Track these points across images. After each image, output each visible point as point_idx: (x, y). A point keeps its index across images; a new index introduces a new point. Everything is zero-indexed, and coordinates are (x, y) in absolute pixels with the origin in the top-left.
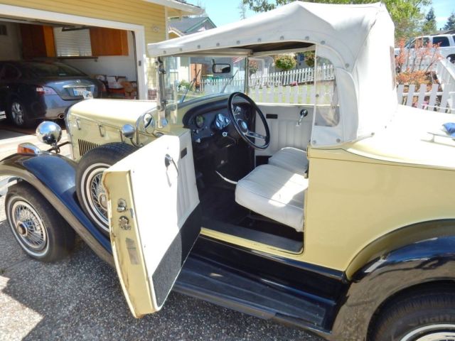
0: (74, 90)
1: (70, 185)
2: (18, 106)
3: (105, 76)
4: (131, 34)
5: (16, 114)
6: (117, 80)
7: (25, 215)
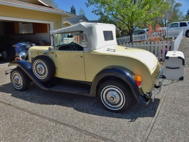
0: (27, 46)
1: (29, 67)
2: (5, 52)
3: (38, 41)
4: (48, 25)
5: (4, 55)
6: (43, 42)
7: (16, 77)
